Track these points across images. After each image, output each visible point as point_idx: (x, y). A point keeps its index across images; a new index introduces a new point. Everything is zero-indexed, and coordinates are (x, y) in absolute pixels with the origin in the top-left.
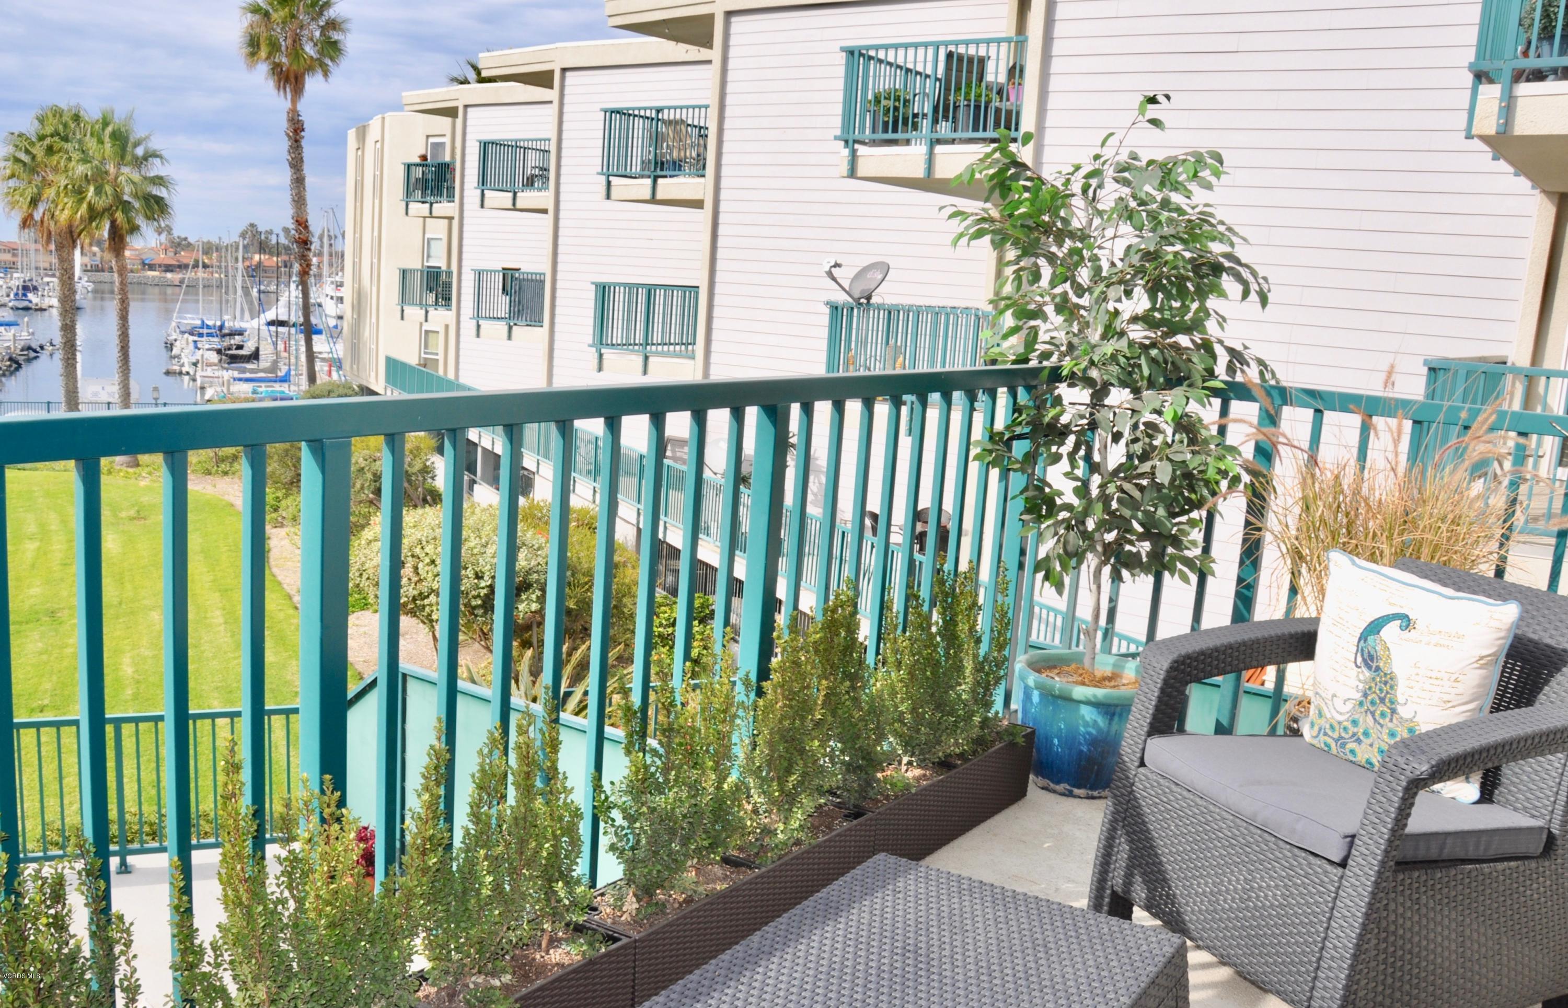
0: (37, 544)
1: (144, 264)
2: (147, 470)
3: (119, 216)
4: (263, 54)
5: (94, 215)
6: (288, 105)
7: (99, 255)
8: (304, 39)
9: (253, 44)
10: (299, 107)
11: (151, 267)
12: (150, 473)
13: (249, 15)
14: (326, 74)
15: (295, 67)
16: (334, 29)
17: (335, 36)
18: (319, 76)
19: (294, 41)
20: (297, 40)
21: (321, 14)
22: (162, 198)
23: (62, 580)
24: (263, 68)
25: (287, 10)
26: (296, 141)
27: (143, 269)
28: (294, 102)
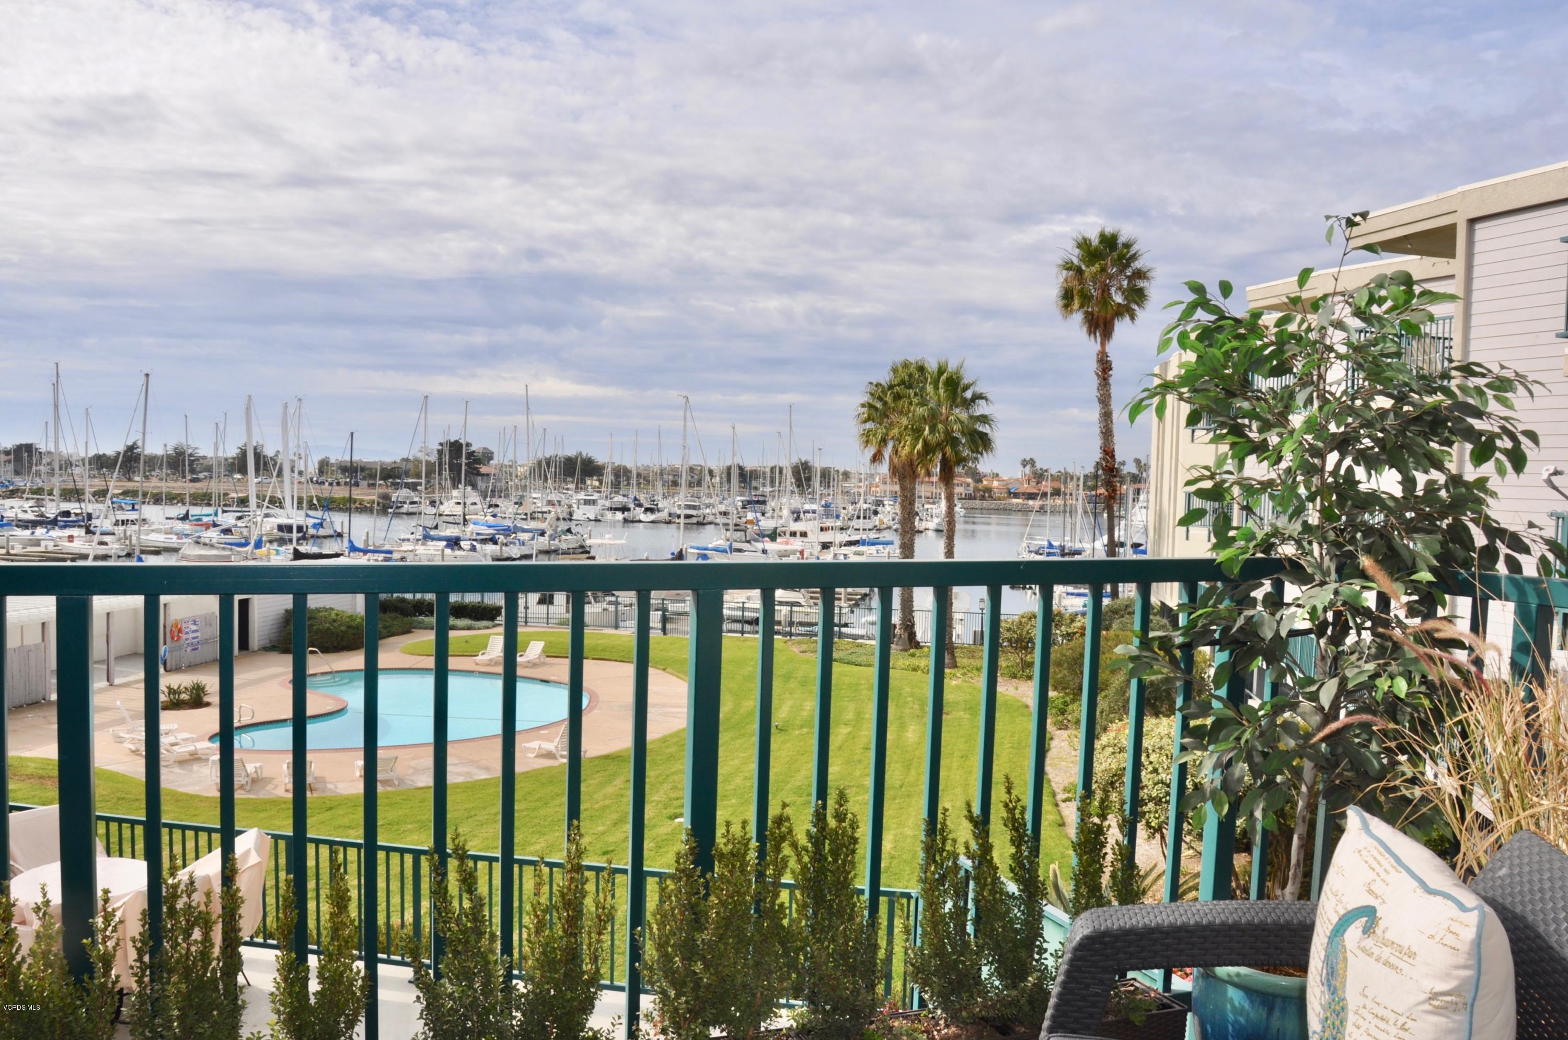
0: (849, 729)
1: (1010, 493)
2: (961, 671)
3: (948, 450)
4: (1076, 304)
5: (928, 449)
6: (1098, 347)
7: (972, 485)
8: (1113, 290)
9: (1067, 296)
10: (1108, 348)
11: (1016, 495)
12: (964, 674)
13: (1065, 272)
14: (1132, 318)
15: (1103, 314)
16: (1140, 278)
17: (1141, 284)
18: (1127, 318)
19: (1103, 291)
20: (1105, 289)
21: (1128, 265)
22: (986, 434)
23: (860, 761)
24: (1078, 317)
25: (1097, 265)
26: (1105, 379)
27: (1009, 497)
28: (1103, 344)
